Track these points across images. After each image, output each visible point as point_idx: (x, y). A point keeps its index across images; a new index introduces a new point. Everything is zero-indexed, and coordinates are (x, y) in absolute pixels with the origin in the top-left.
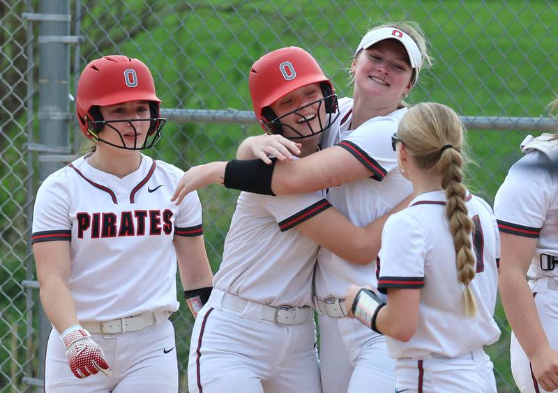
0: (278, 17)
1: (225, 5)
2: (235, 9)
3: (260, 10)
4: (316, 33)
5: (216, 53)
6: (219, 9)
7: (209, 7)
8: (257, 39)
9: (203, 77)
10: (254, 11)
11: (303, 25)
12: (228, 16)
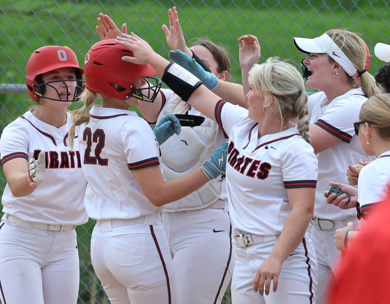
0: (65, 19)
1: (28, 10)
2: (34, 12)
3: (52, 14)
4: (91, 30)
5: (21, 44)
6: (24, 13)
7: (16, 12)
8: (51, 34)
9: (12, 61)
10: (47, 14)
11: (83, 24)
12: (30, 18)
